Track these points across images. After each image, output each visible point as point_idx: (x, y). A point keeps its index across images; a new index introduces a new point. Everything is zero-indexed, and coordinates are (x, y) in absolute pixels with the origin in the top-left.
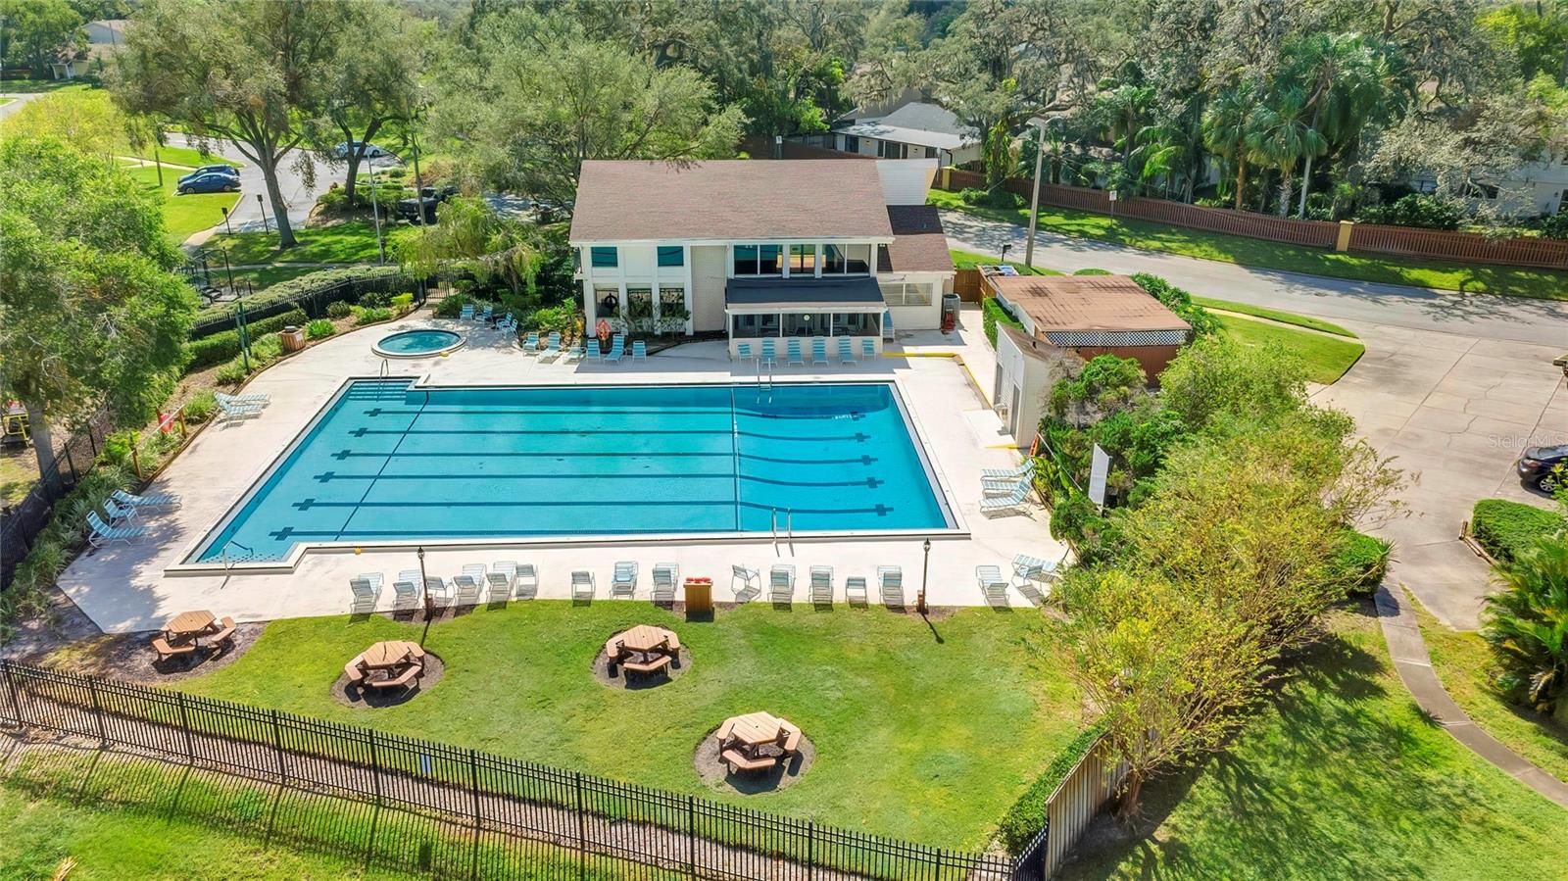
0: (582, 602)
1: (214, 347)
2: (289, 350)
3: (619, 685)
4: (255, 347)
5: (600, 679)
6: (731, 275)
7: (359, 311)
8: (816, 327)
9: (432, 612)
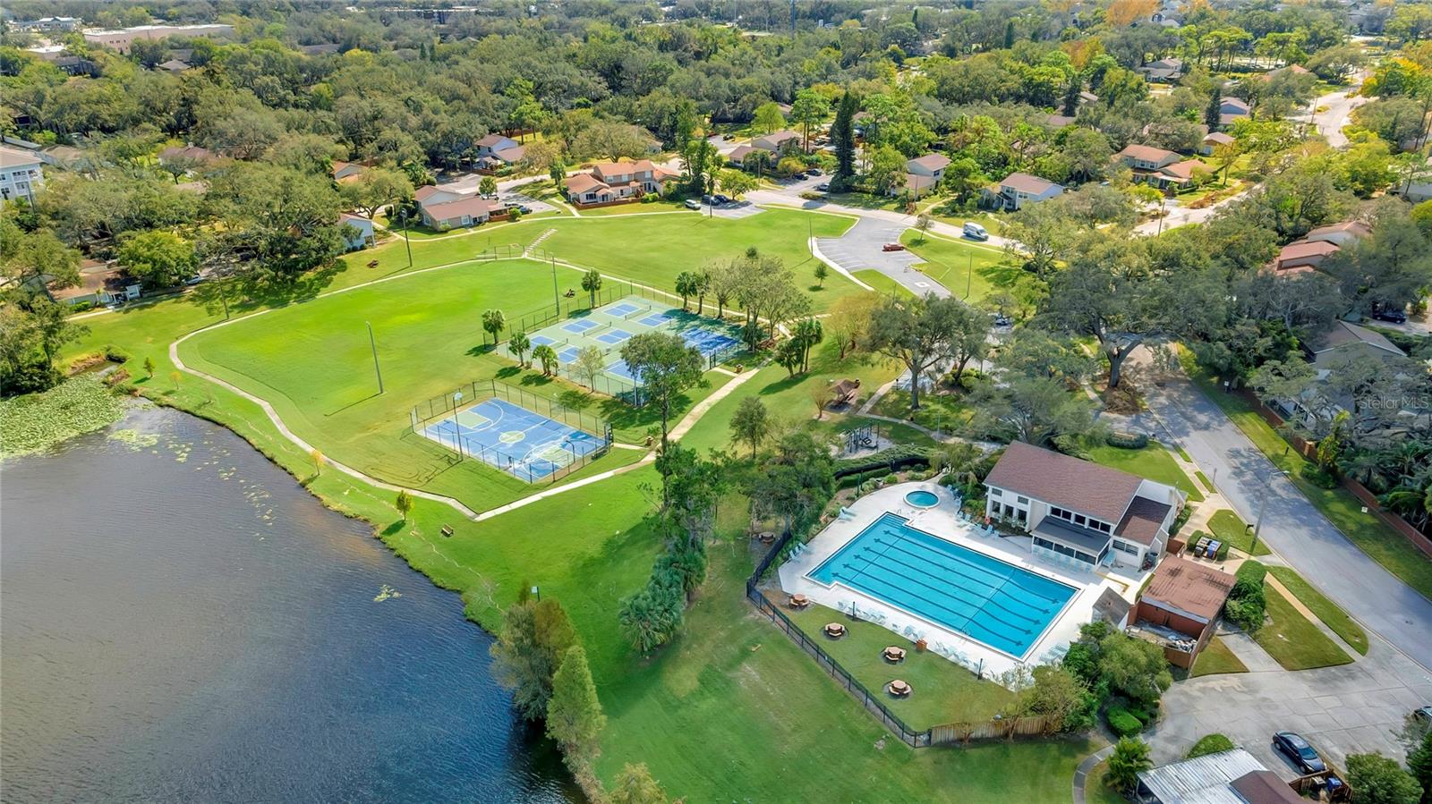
0: (893, 633)
1: (852, 481)
2: (876, 488)
3: (883, 661)
4: (864, 485)
5: (880, 657)
6: (1048, 514)
7: (910, 473)
8: (1069, 552)
9: (854, 618)
